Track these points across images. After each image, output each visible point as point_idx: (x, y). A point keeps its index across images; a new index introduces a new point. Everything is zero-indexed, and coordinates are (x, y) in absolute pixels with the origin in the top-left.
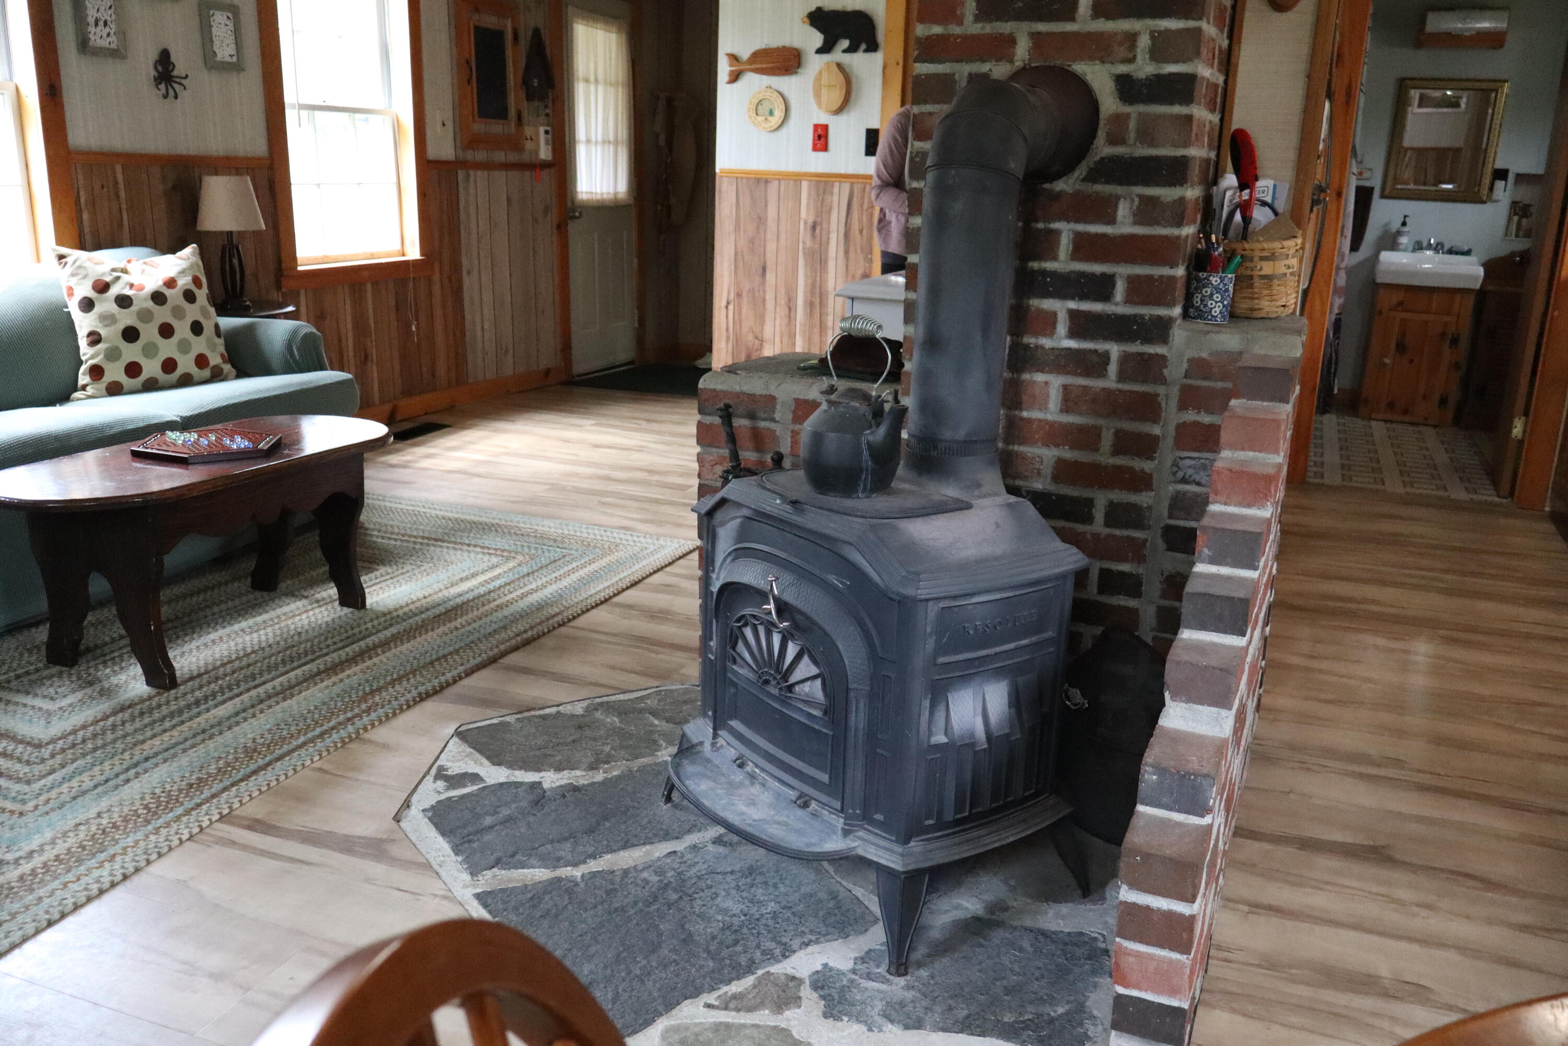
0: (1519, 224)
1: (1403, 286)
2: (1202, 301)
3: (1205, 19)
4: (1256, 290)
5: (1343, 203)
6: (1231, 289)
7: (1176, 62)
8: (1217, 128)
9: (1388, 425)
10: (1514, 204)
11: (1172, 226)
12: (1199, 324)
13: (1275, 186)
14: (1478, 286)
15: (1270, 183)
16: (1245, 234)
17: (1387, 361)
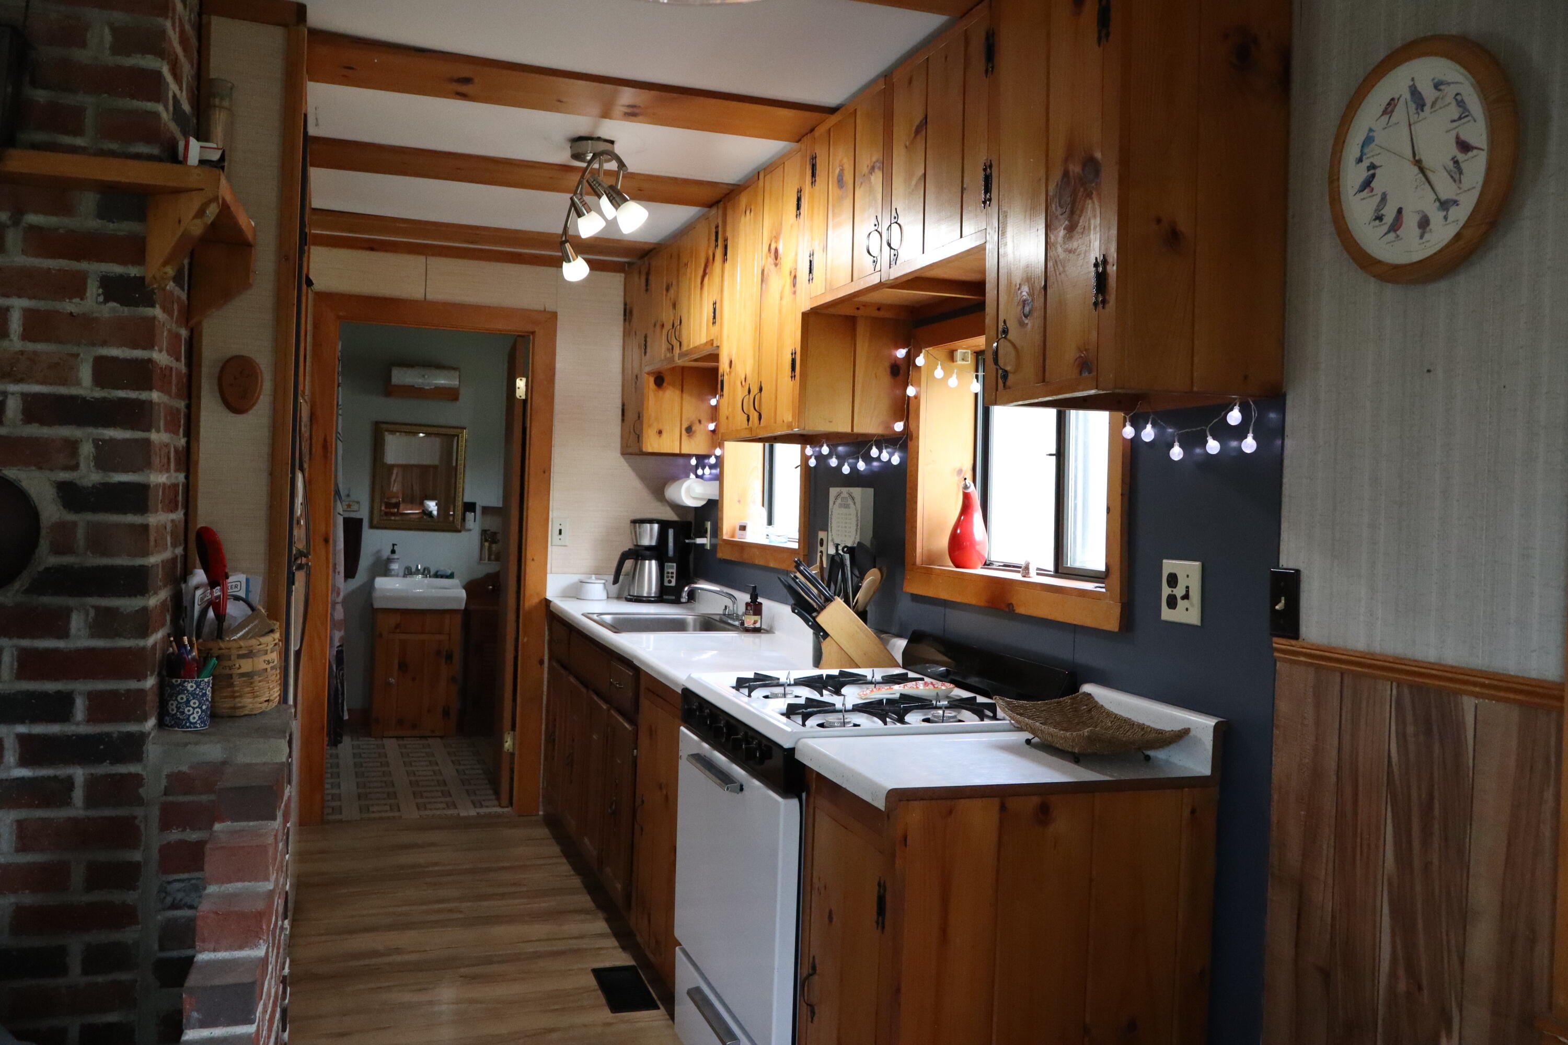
0: (490, 548)
1: (398, 610)
2: (178, 708)
3: (153, 430)
4: (236, 689)
5: (331, 549)
6: (209, 693)
7: (126, 470)
8: (182, 524)
9: (401, 742)
10: (484, 532)
11: (136, 638)
12: (177, 735)
13: (247, 580)
14: (462, 606)
15: (242, 577)
16: (220, 631)
17: (392, 680)
